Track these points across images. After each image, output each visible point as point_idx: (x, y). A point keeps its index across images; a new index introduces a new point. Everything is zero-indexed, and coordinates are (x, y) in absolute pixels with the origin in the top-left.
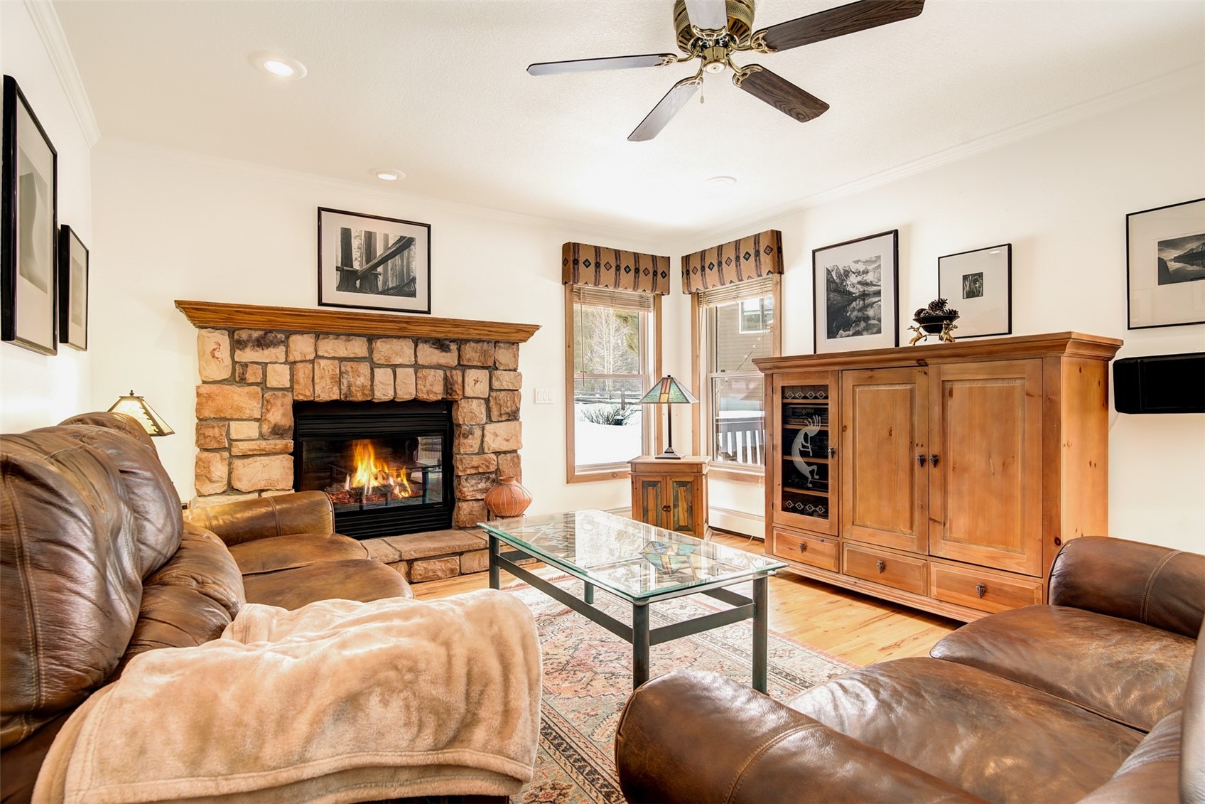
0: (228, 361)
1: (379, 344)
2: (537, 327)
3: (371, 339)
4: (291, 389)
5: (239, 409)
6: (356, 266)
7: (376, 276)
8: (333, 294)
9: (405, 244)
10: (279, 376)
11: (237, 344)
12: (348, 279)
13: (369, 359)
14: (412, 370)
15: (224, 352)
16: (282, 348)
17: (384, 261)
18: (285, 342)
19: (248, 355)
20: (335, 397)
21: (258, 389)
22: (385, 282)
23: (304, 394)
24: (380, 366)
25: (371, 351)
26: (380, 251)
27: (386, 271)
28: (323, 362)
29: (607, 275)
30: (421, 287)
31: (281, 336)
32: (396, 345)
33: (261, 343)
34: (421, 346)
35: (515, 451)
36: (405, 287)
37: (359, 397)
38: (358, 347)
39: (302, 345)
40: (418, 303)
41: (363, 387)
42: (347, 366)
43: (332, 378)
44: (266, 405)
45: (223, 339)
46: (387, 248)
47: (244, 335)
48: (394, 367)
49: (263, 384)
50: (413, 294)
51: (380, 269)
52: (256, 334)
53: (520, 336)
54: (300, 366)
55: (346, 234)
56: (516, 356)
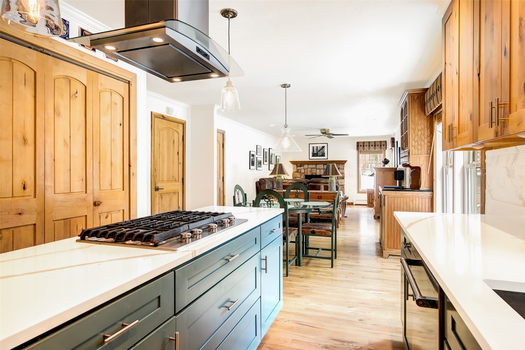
0: (296, 169)
1: (317, 165)
2: (347, 161)
3: (316, 165)
4: (304, 173)
5: (297, 176)
6: (315, 152)
7: (318, 154)
8: (311, 158)
9: (323, 147)
10: (303, 171)
11: (297, 167)
12: (314, 155)
13: (316, 168)
14: (323, 170)
15: (296, 168)
16: (303, 167)
17: (319, 151)
18: (303, 166)
19: (299, 168)
20: (310, 174)
21: (300, 173)
22: (320, 154)
23: (306, 174)
24: (318, 169)
25: (316, 167)
26: (319, 149)
27: (320, 152)
28: (309, 169)
29: (366, 148)
30: (326, 154)
31: (303, 165)
32: (320, 165)
33: (300, 166)
34: (325, 165)
35: (343, 185)
36: (323, 155)
37: (314, 174)
38: (314, 166)
39: (306, 166)
40: (326, 157)
41: (315, 173)
42: (312, 169)
43: (310, 171)
44: (301, 175)
45: (295, 166)
46: (320, 149)
47: (298, 165)
48: (320, 169)
49: (300, 172)
50: (324, 156)
51: (319, 152)
52: (300, 165)
53: (343, 162)
54: (305, 169)
55: (313, 147)
56: (344, 167)
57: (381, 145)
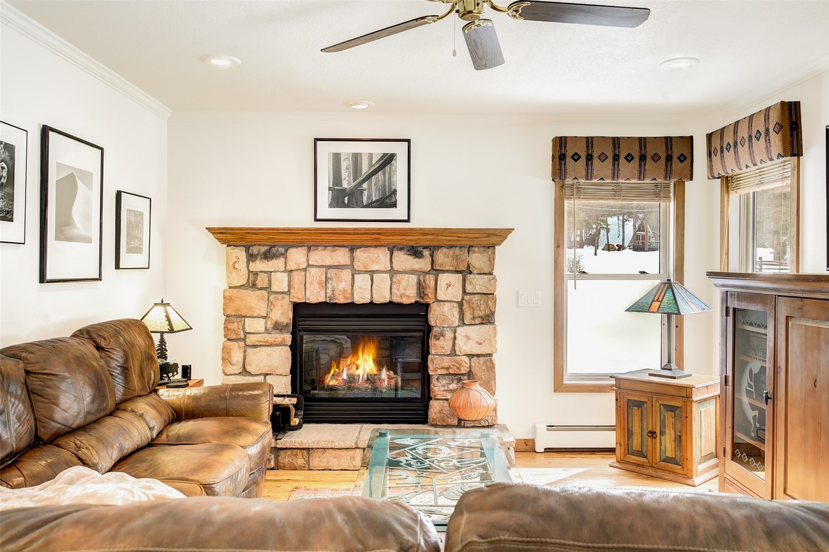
0: (245, 271)
1: (358, 253)
2: (509, 231)
3: (352, 250)
4: (289, 292)
5: (251, 308)
6: (345, 185)
7: (362, 192)
8: (325, 211)
9: (388, 159)
10: (280, 282)
11: (251, 257)
12: (340, 198)
13: (351, 266)
14: (387, 276)
15: (242, 265)
16: (282, 260)
17: (369, 177)
18: (284, 255)
19: (259, 265)
20: (322, 300)
21: (265, 293)
22: (369, 197)
23: (299, 298)
24: (360, 272)
25: (352, 259)
26: (365, 169)
27: (370, 186)
28: (313, 270)
29: (602, 168)
30: (401, 198)
31: (282, 250)
32: (373, 253)
33: (267, 256)
34: (396, 253)
35: (490, 355)
36: (387, 201)
37: (341, 300)
38: (341, 256)
39: (297, 256)
40: (400, 212)
41: (345, 291)
42: (332, 273)
43: (320, 283)
44: (270, 304)
45: (240, 253)
46: (371, 166)
47: (255, 250)
48: (372, 273)
49: (268, 288)
50: (394, 205)
51: (365, 185)
52: (263, 249)
53: (493, 239)
54: (295, 273)
55: (337, 157)
56: (491, 261)
57: (669, 158)
